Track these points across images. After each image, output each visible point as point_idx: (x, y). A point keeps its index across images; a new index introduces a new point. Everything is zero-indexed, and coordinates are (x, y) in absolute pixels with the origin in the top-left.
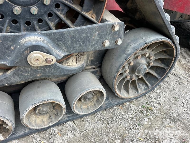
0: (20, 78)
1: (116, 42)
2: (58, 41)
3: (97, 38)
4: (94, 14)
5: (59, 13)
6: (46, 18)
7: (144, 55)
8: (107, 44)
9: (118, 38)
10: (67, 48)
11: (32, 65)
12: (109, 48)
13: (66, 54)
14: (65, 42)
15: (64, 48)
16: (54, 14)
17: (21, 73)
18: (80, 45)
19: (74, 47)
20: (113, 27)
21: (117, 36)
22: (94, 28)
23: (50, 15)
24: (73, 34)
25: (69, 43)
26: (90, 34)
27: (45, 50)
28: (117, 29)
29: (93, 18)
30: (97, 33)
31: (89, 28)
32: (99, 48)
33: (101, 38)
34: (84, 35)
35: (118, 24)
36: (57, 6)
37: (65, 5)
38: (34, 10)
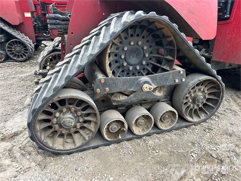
0: (136, 98)
1: (181, 80)
2: (154, 79)
3: (171, 78)
4: (168, 67)
5: (148, 68)
6: (142, 71)
7: (200, 90)
8: (177, 81)
9: (183, 78)
10: (157, 83)
11: (144, 90)
12: (178, 84)
13: (157, 86)
14: (157, 80)
15: (156, 83)
16: (146, 69)
17: (137, 95)
18: (163, 82)
19: (160, 83)
20: (179, 72)
21: (182, 77)
22: (170, 73)
23: (144, 69)
24: (160, 76)
25: (158, 81)
26: (168, 76)
27: (149, 84)
28: (182, 73)
29: (168, 69)
30: (171, 75)
31: (168, 73)
32: (172, 83)
33: (174, 78)
34: (165, 77)
35: (182, 71)
36: (148, 65)
37: (152, 64)
38: (138, 68)
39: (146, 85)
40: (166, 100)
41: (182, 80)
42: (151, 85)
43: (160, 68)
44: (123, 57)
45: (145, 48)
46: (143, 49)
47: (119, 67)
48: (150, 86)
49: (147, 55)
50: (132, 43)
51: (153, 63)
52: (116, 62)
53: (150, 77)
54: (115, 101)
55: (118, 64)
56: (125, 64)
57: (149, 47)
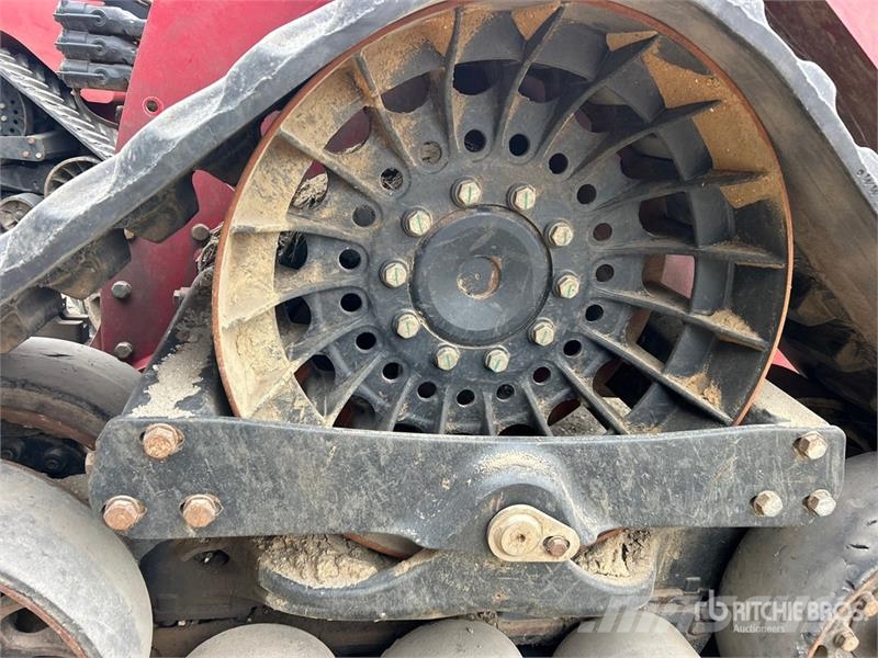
0: (434, 595)
1: (805, 502)
2: (592, 474)
3: (731, 477)
4: (714, 389)
5: (571, 371)
6: (527, 385)
8: (773, 506)
9: (819, 486)
10: (616, 504)
12: (777, 524)
13: (610, 526)
14: (613, 481)
15: (604, 503)
16: (553, 373)
17: (444, 577)
18: (665, 498)
19: (640, 504)
20: (800, 443)
21: (812, 479)
22: (725, 442)
23: (541, 375)
24: (647, 457)
25: (628, 485)
26: (710, 461)
27: (549, 505)
28: (816, 451)
29: (711, 400)
30: (734, 458)
31: (708, 441)
32: (735, 516)
33: (746, 479)
34: (685, 463)
35: (820, 434)
36: (572, 348)
37: (599, 346)
38: (499, 360)
39: (519, 517)
40: (678, 593)
41: (808, 503)
42: (560, 515)
43: (654, 389)
44: (397, 275)
45: (563, 235)
46: (545, 240)
47: (366, 341)
48: (558, 530)
49: (570, 287)
50: (471, 193)
51: (608, 340)
52: (351, 302)
53: (566, 453)
54: (280, 586)
55: (357, 322)
56: (410, 325)
57: (588, 235)
